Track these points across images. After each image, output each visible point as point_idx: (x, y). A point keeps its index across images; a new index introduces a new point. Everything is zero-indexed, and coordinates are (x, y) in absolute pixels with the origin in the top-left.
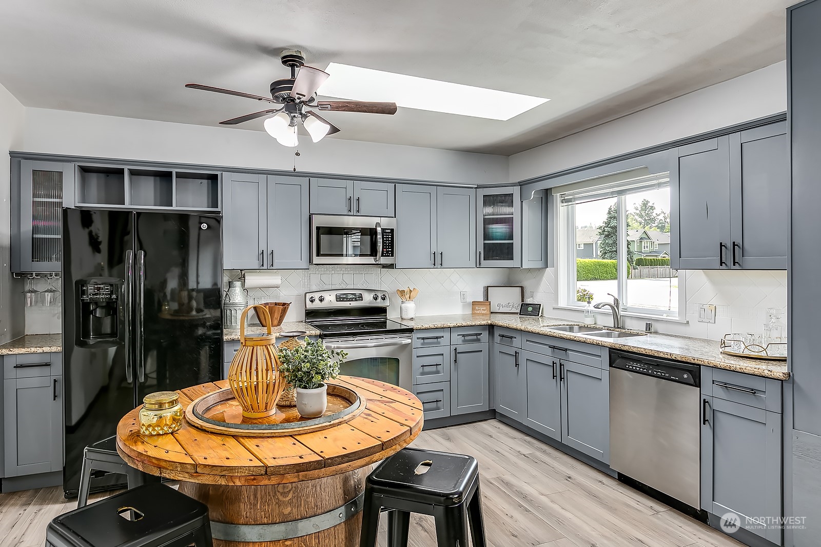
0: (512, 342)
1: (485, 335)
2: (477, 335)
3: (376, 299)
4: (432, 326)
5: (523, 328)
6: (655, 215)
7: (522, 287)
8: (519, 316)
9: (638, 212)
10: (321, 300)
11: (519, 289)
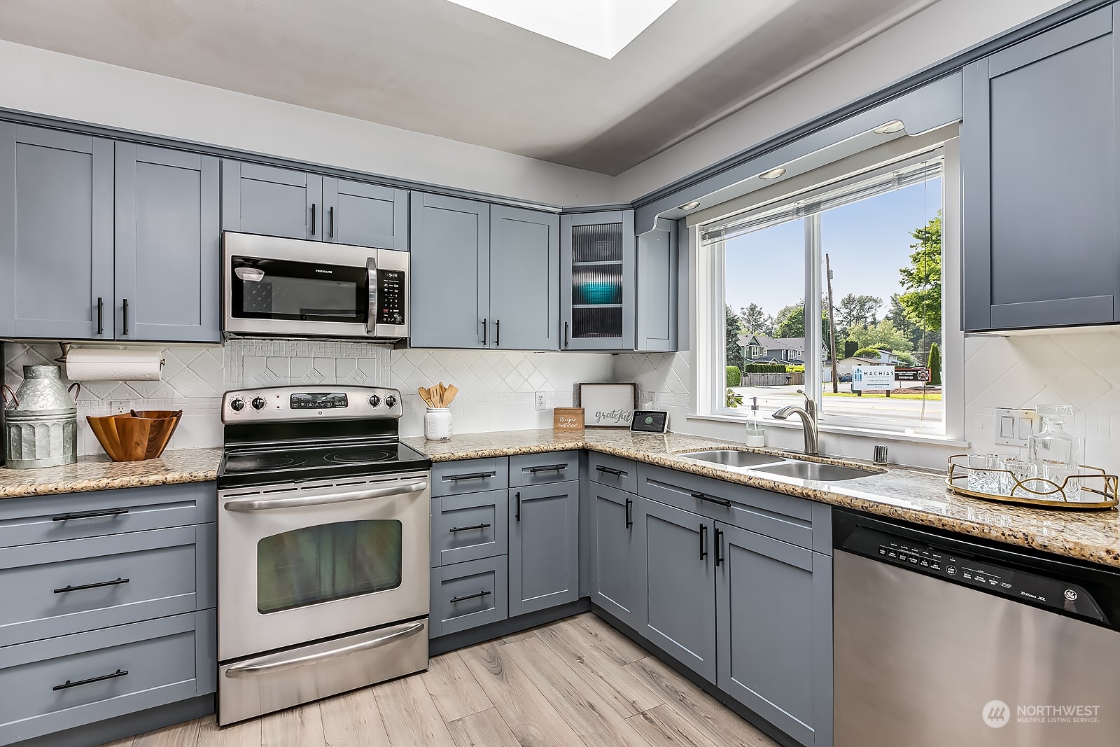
0: (619, 481)
1: (572, 468)
2: (557, 468)
3: (375, 402)
4: (473, 455)
5: (640, 456)
6: (763, 321)
7: (634, 385)
8: (629, 432)
9: (746, 317)
10: (257, 404)
11: (628, 390)
